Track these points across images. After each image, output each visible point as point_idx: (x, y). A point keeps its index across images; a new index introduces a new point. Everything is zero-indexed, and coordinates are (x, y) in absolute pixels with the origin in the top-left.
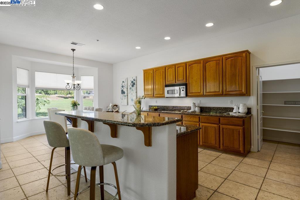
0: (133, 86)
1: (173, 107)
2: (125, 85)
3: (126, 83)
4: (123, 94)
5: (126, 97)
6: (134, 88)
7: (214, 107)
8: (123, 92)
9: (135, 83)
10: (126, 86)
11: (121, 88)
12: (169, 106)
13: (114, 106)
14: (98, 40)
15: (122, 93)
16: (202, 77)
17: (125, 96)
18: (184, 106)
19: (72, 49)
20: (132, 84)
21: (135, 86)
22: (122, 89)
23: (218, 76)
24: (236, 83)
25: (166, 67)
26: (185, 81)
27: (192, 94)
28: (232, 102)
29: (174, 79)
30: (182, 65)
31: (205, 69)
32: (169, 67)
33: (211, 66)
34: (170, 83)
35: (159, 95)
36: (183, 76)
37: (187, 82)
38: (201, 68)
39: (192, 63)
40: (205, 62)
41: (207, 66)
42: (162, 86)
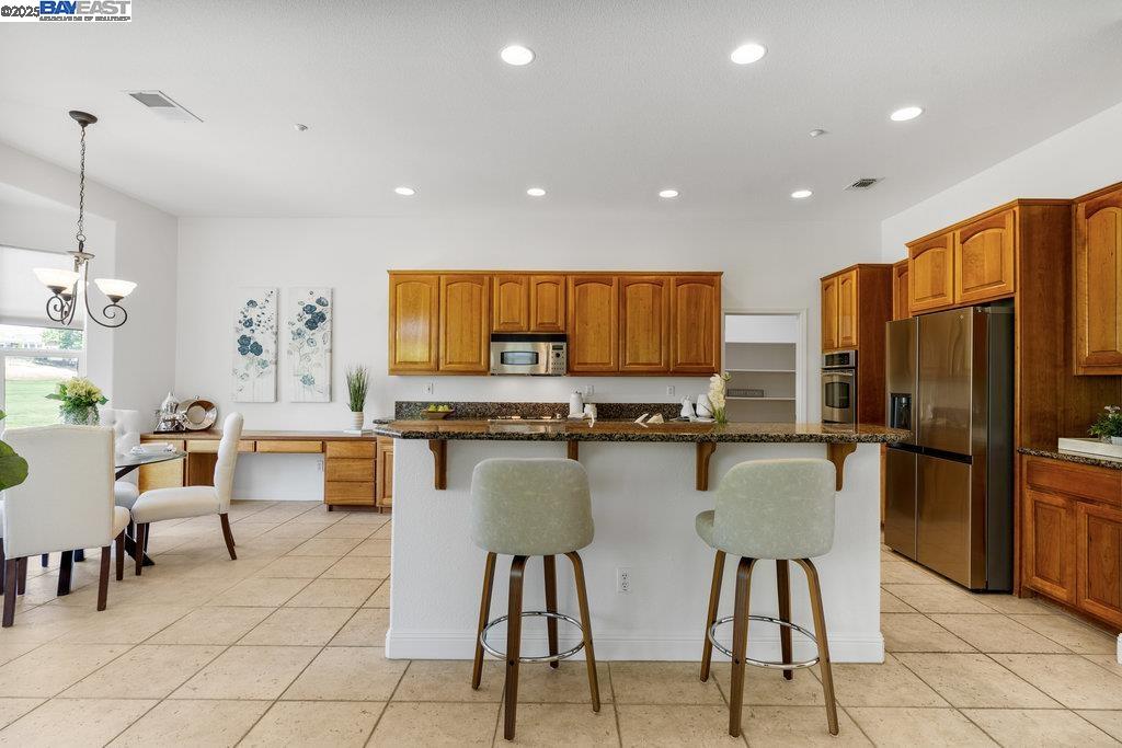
0: (312, 325)
1: (502, 404)
2: (263, 318)
3: (270, 309)
4: (250, 354)
5: (272, 367)
6: (318, 334)
7: (631, 404)
8: (248, 346)
9: (328, 316)
10: (273, 323)
11: (238, 330)
12: (486, 404)
13: (192, 405)
14: (304, 128)
15: (243, 351)
16: (616, 320)
17: (264, 364)
18: (540, 402)
19: (74, 114)
20: (309, 317)
21: (324, 327)
22: (246, 332)
23: (657, 323)
24: (698, 346)
25: (492, 275)
26: (562, 328)
27: (585, 368)
28: (674, 391)
29: (526, 317)
30: (553, 278)
31: (622, 300)
32: (508, 278)
33: (640, 297)
34: (509, 329)
35: (461, 367)
36: (557, 311)
37: (569, 332)
38: (614, 299)
39: (584, 279)
40: (622, 283)
41: (628, 295)
42: (476, 336)
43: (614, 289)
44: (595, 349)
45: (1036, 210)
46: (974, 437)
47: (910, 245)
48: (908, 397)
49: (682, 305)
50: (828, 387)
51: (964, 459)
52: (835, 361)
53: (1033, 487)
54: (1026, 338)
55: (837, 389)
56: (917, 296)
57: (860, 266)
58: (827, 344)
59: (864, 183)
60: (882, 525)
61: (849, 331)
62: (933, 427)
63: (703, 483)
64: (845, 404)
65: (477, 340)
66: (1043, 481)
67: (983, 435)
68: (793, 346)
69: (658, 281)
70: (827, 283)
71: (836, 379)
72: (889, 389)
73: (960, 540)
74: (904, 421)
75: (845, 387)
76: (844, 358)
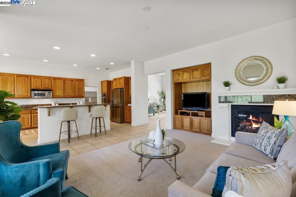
16: (63, 87)
23: (72, 88)
24: (80, 93)
25: (31, 76)
26: (50, 88)
27: (56, 96)
28: (75, 101)
29: (41, 86)
30: (48, 78)
31: (64, 83)
32: (35, 77)
33: (68, 83)
34: (36, 88)
35: (22, 97)
36: (49, 85)
37: (52, 89)
38: (63, 83)
39: (55, 79)
40: (65, 80)
41: (66, 82)
42: (27, 90)
43: (63, 81)
44: (59, 93)
45: (126, 78)
46: (120, 105)
47: (113, 79)
48: (113, 100)
49: (77, 85)
50: (102, 99)
51: (119, 107)
52: (103, 95)
53: (126, 110)
54: (125, 93)
55: (104, 99)
56: (114, 86)
57: (107, 80)
58: (102, 92)
59: (107, 69)
60: (110, 119)
61: (105, 90)
62: (117, 104)
63: (90, 111)
64: (105, 102)
65: (27, 91)
66: (126, 109)
67: (121, 105)
68: (96, 92)
69: (72, 80)
70: (102, 82)
71: (104, 98)
72: (111, 99)
73: (119, 119)
74: (113, 102)
75: (105, 99)
76: (105, 94)
